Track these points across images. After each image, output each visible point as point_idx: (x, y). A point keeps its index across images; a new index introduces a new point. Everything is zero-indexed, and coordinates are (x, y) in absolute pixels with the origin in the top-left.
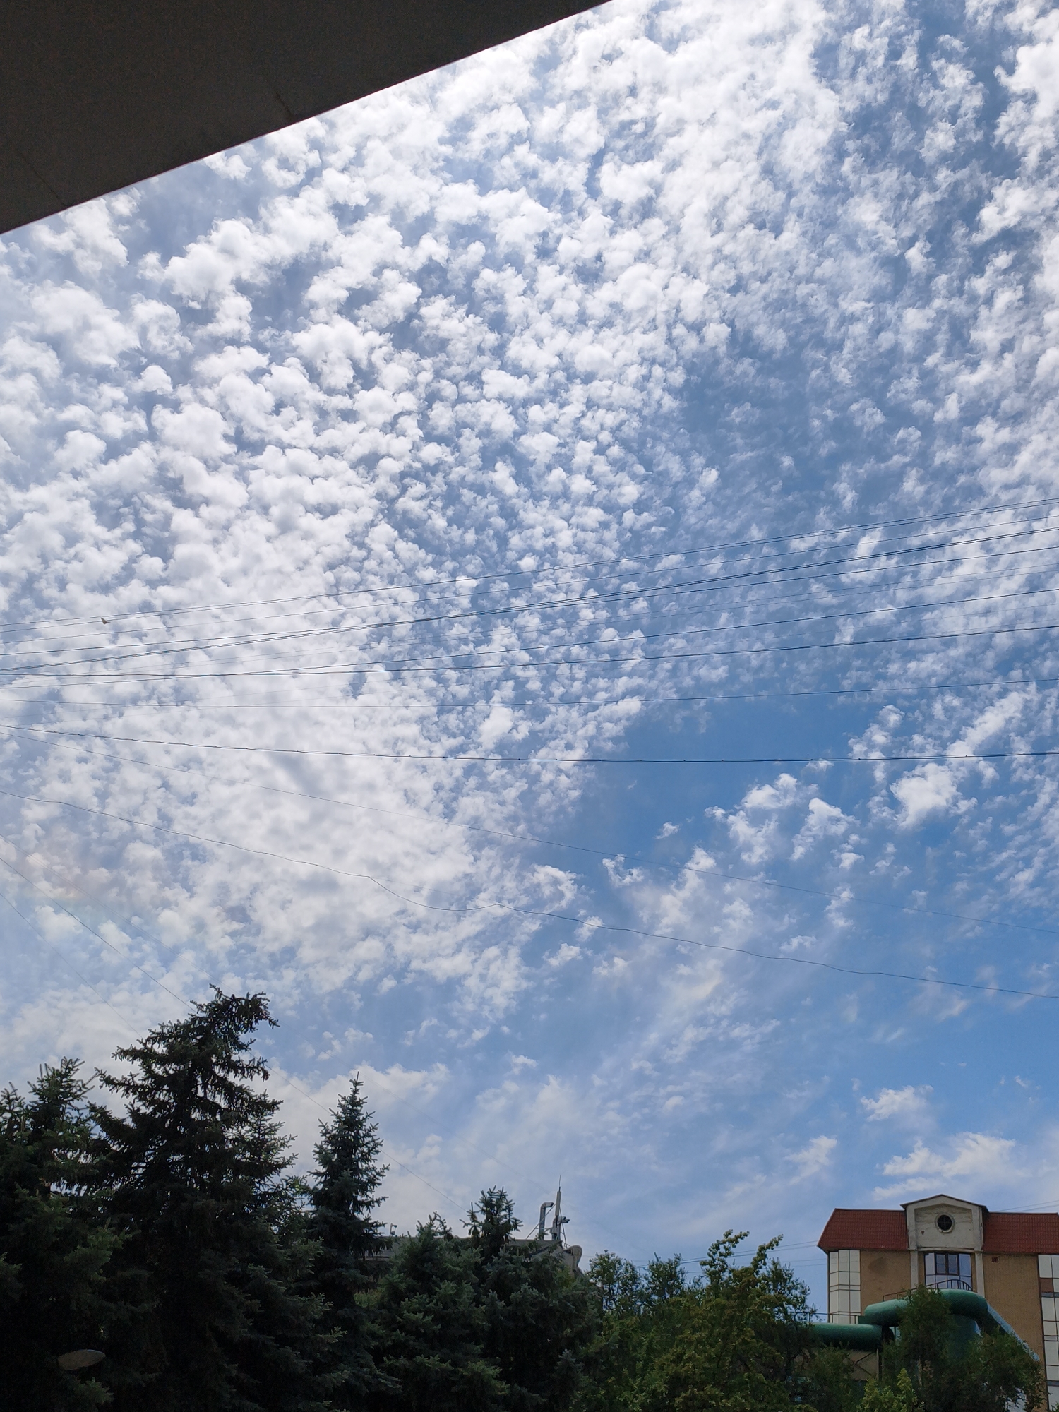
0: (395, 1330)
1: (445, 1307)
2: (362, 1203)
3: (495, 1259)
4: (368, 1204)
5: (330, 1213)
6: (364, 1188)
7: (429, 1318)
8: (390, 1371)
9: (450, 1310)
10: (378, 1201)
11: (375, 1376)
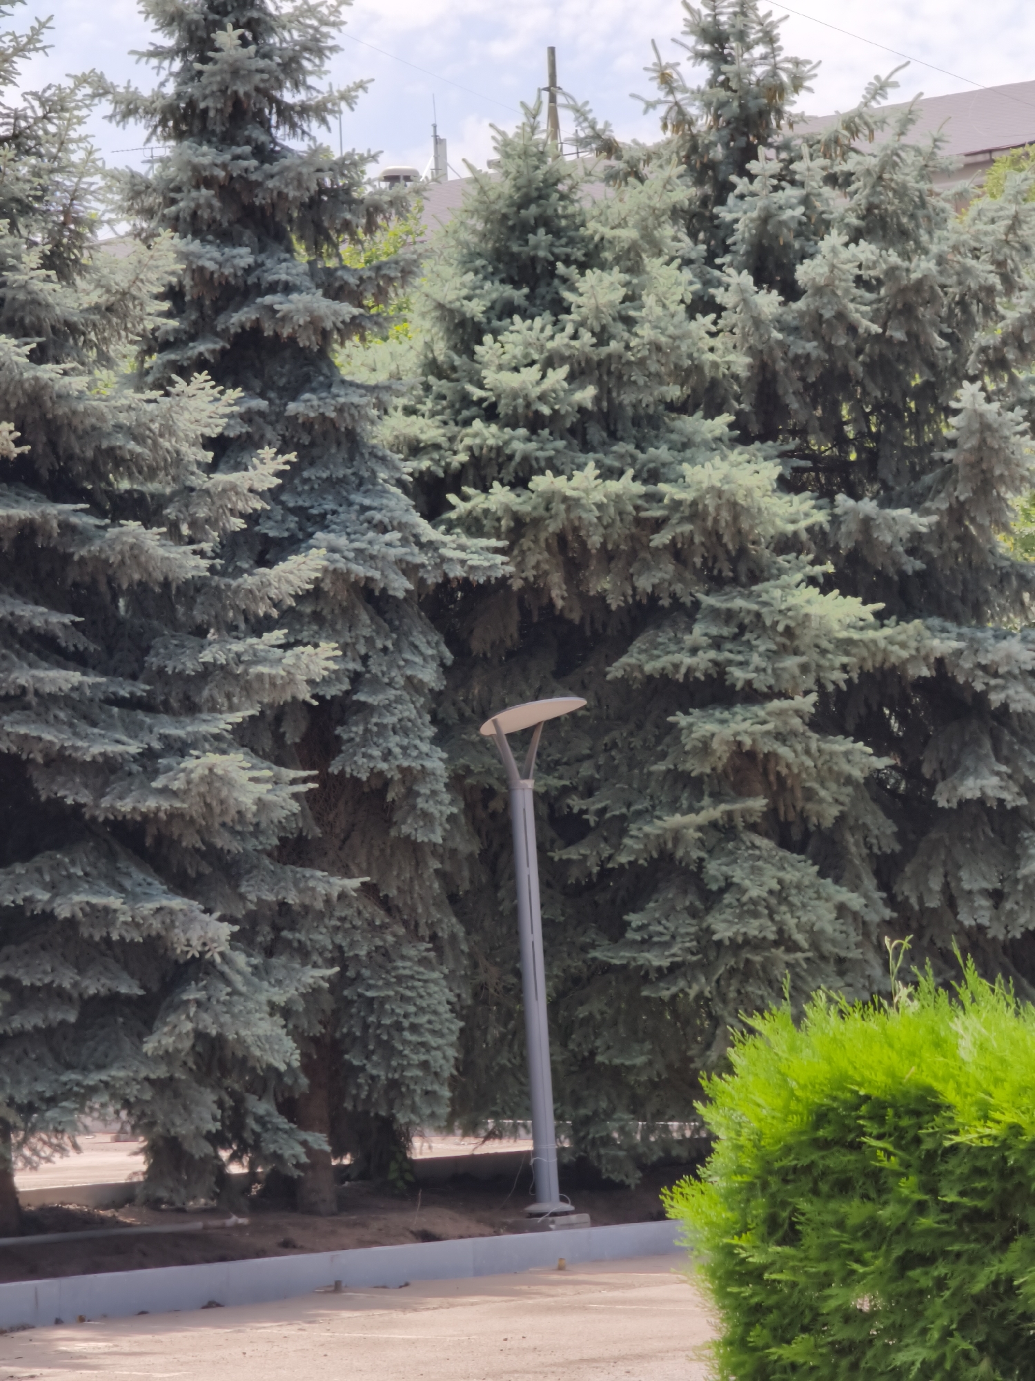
0: (467, 423)
1: (602, 337)
2: (304, 110)
3: (742, 184)
4: (319, 111)
5: (206, 155)
6: (291, 68)
7: (557, 376)
8: (474, 525)
9: (614, 346)
10: (347, 97)
11: (430, 546)
